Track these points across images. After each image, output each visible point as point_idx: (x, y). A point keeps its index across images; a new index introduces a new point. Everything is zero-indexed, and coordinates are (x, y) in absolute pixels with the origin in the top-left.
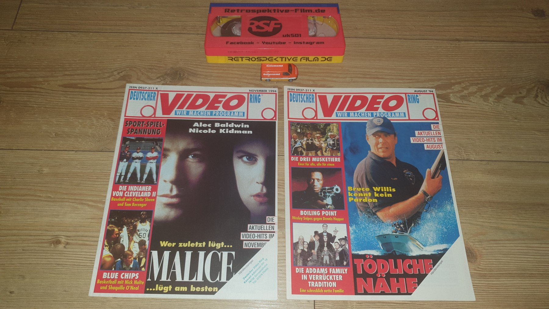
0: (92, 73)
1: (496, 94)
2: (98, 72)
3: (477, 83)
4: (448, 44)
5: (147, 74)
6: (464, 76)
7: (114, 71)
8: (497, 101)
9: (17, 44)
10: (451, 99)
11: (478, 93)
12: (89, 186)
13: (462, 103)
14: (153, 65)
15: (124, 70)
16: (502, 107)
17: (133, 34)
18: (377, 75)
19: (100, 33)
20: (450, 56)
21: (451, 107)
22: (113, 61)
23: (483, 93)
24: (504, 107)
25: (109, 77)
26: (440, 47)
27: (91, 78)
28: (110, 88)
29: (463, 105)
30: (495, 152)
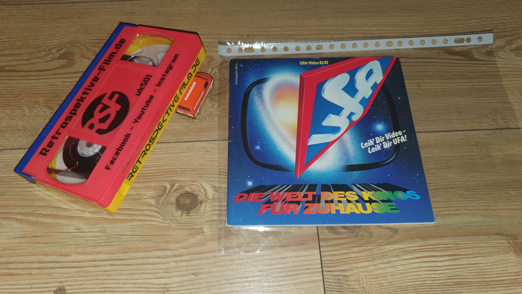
0: (24, 53)
2: (32, 50)
3: (504, 35)
5: (93, 49)
7: (52, 48)
10: (475, 56)
12: (18, 194)
13: (489, 60)
14: (101, 38)
15: (64, 46)
17: (75, 4)
18: (379, 33)
19: (33, 5)
21: (475, 65)
22: (50, 36)
23: (514, 46)
25: (46, 56)
27: (23, 58)
28: (46, 68)
29: (490, 63)
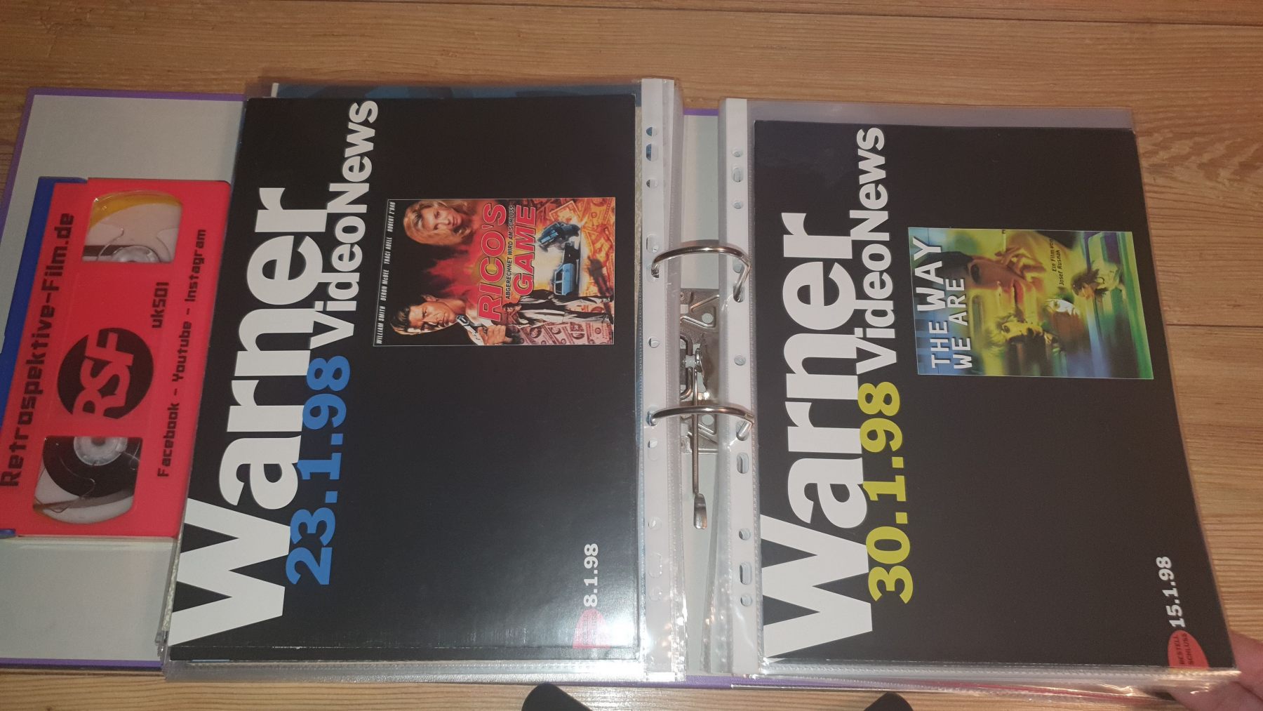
1: (1237, 160)
3: (1191, 133)
4: (1125, 32)
6: (1161, 116)
8: (1238, 178)
9: (73, 29)
11: (1193, 158)
16: (1251, 194)
20: (1128, 62)
23: (1206, 158)
24: (1255, 193)
26: (1106, 39)
30: (1228, 305)
